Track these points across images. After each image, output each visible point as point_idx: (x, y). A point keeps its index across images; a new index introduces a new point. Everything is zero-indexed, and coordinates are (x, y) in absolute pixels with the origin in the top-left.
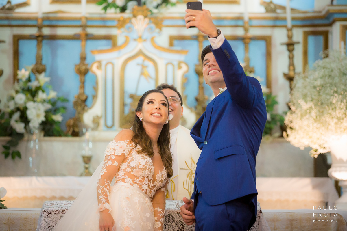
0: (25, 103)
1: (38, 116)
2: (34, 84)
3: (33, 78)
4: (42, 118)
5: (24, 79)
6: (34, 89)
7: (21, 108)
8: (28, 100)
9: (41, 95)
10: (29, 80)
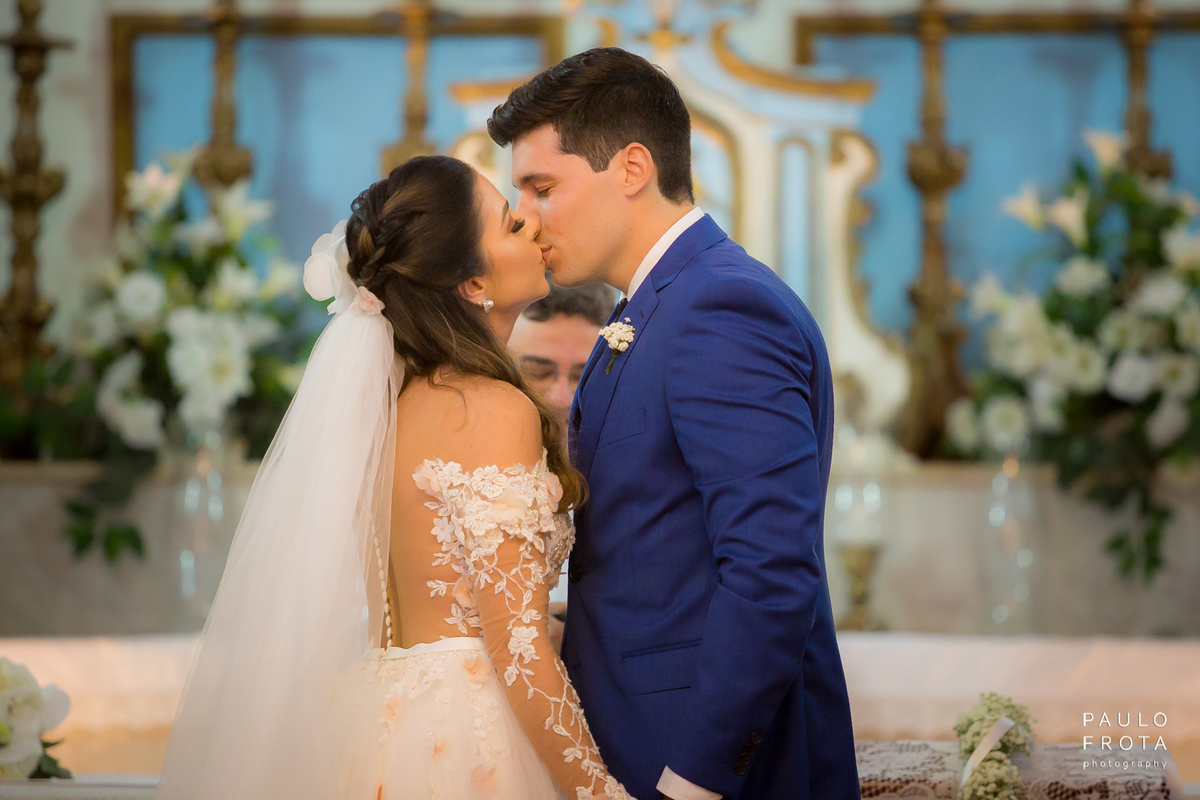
0: (164, 315)
1: (219, 371)
2: (200, 233)
3: (196, 204)
4: (237, 383)
5: (158, 210)
6: (199, 252)
7: (147, 335)
8: (175, 302)
9: (233, 283)
10: (179, 214)
